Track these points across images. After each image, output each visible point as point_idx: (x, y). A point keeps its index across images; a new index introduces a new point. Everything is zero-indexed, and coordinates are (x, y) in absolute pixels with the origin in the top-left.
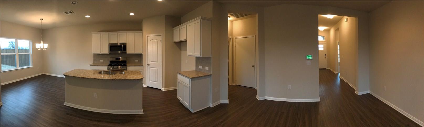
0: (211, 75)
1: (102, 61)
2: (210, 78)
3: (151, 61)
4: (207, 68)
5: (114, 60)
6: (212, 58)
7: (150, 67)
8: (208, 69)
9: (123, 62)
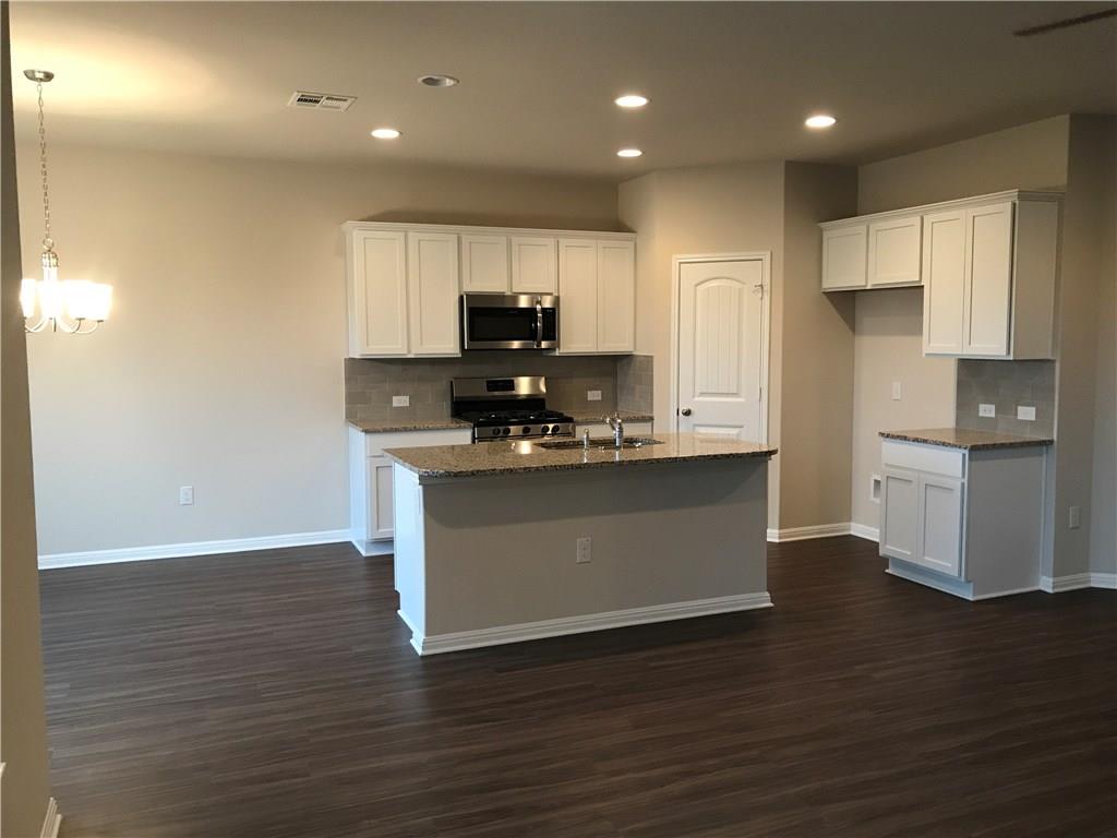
0: (1051, 442)
1: (401, 401)
2: (1044, 458)
3: (702, 394)
4: (1027, 413)
5: (480, 391)
6: (1058, 365)
7: (695, 425)
8: (1033, 418)
9: (534, 402)
